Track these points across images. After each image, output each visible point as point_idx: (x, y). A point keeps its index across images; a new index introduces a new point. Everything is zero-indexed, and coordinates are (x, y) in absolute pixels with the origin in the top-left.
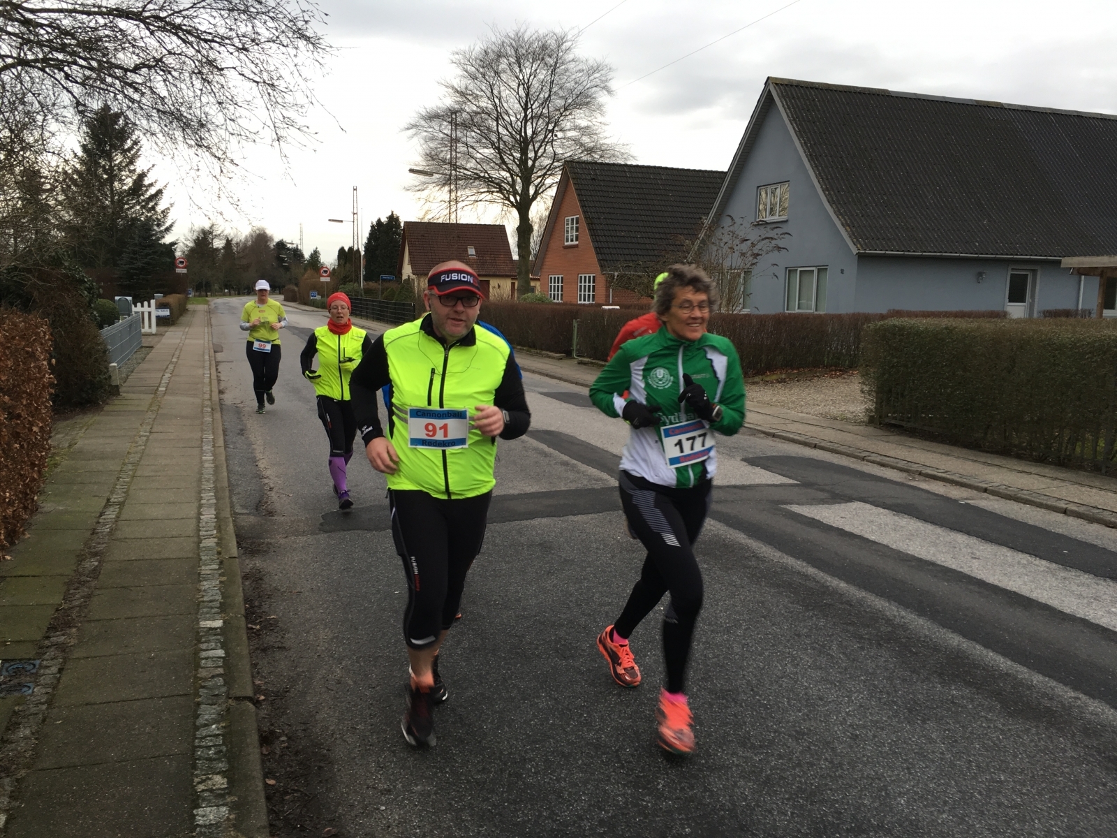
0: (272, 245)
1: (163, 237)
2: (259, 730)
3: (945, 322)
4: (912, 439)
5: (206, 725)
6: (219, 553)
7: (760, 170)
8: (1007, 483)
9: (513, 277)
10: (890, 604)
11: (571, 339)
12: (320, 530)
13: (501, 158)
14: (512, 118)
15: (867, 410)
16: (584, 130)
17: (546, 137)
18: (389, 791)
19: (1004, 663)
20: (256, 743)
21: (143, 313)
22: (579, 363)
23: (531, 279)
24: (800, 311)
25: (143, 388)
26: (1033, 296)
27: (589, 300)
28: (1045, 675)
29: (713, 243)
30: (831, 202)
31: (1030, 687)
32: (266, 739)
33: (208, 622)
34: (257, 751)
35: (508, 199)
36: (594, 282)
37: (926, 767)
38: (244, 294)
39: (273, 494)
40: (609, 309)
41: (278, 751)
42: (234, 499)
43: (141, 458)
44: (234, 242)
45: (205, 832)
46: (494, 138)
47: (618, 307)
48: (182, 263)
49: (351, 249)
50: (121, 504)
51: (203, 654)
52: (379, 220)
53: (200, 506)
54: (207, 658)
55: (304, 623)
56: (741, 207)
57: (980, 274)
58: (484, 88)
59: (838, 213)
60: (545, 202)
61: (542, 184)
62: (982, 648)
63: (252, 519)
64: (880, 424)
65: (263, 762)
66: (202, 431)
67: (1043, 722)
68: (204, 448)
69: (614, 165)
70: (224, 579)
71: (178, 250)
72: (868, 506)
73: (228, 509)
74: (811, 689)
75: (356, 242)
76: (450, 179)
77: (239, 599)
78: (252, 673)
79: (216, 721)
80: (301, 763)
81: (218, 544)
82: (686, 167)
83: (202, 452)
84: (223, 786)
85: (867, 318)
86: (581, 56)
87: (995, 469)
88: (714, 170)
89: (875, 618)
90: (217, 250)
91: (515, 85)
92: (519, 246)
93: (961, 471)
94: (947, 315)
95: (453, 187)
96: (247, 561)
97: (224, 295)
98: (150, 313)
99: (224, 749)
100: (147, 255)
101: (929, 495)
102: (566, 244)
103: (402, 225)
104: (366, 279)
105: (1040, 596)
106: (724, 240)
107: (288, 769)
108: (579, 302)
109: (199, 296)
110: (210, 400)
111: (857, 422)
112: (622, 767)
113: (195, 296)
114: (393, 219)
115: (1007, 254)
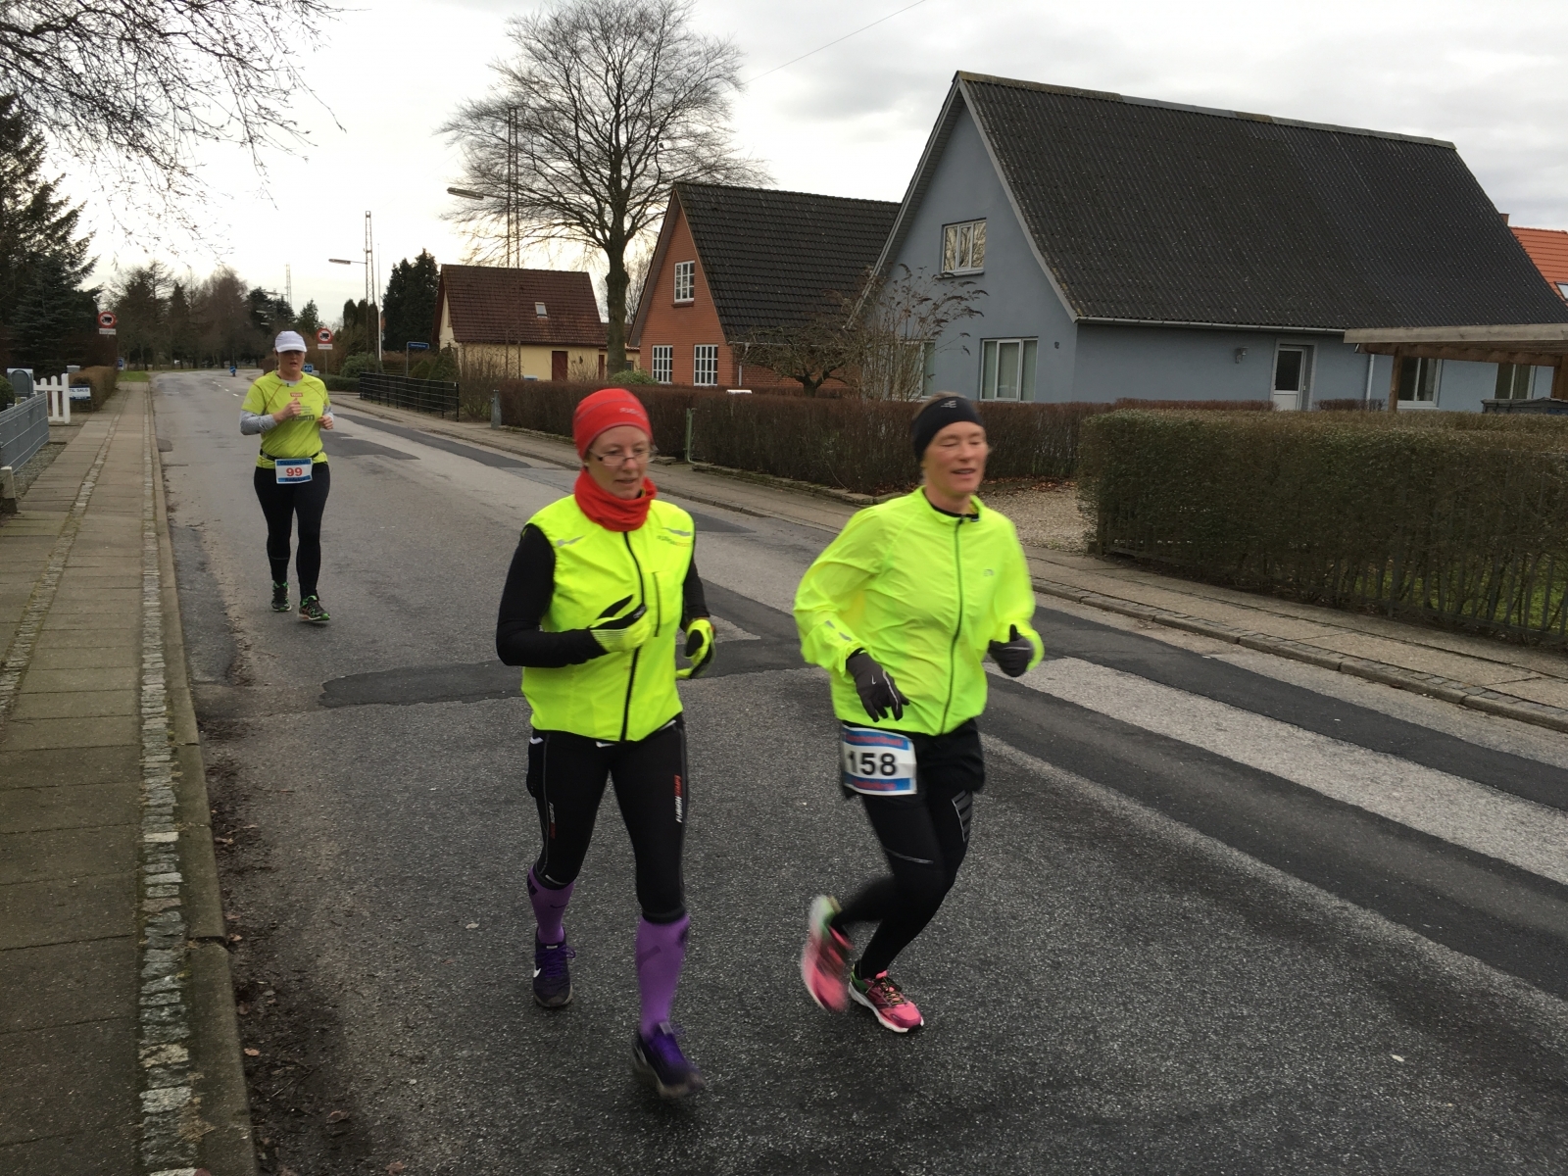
0: (244, 297)
1: (79, 281)
2: (235, 982)
3: (1189, 415)
4: (1143, 574)
5: (156, 977)
6: (171, 738)
7: (945, 203)
8: (1266, 632)
9: (602, 348)
10: (1108, 792)
11: (683, 435)
12: (320, 704)
13: (583, 175)
14: (598, 118)
15: (1086, 534)
16: (702, 139)
17: (646, 147)
18: (422, 1059)
19: (1250, 864)
20: (231, 1000)
21: (50, 393)
22: (695, 470)
23: (628, 351)
24: (999, 399)
25: (54, 503)
26: (1307, 382)
27: (709, 382)
28: (1304, 879)
29: (882, 304)
30: (1042, 249)
31: (1286, 895)
32: (244, 994)
33: (156, 835)
34: (231, 1010)
35: (593, 235)
36: (716, 356)
37: (1148, 1001)
38: (202, 367)
39: (250, 654)
40: (737, 394)
41: (261, 1010)
42: (193, 660)
43: (50, 604)
44: (187, 290)
45: (157, 1123)
46: (571, 145)
47: (749, 391)
48: (109, 319)
49: (363, 303)
50: (23, 670)
51: (150, 880)
52: (405, 262)
53: (142, 672)
54: (155, 885)
55: (298, 834)
56: (920, 253)
57: (1239, 351)
58: (556, 74)
59: (1051, 264)
60: (646, 241)
61: (641, 214)
62: (1225, 846)
63: (220, 690)
64: (1104, 553)
65: (240, 1026)
66: (143, 564)
67: (1299, 940)
68: (146, 589)
69: (744, 189)
70: (179, 774)
71: (102, 301)
72: (1084, 663)
73: (184, 676)
74: (1002, 904)
75: (370, 293)
76: (509, 204)
77: (203, 802)
78: (223, 904)
79: (170, 972)
80: (296, 1025)
81: (168, 725)
82: (845, 196)
83: (143, 595)
84: (183, 1060)
85: (1090, 409)
86: (696, 32)
87: (1252, 613)
88: (883, 200)
89: (1088, 809)
90: (162, 301)
91: (600, 70)
92: (610, 303)
93: (1207, 616)
94: (1193, 406)
95: (513, 216)
96: (213, 750)
97: (173, 368)
98: (60, 394)
99: (183, 1008)
100: (54, 308)
101: (1165, 648)
102: (676, 301)
103: (439, 269)
104: (386, 347)
105: (1301, 778)
106: (897, 300)
107: (277, 1034)
108: (695, 384)
109: (136, 369)
110: (154, 520)
111: (1073, 552)
112: (748, 1015)
113: (128, 369)
114: (425, 261)
115: (1274, 325)
